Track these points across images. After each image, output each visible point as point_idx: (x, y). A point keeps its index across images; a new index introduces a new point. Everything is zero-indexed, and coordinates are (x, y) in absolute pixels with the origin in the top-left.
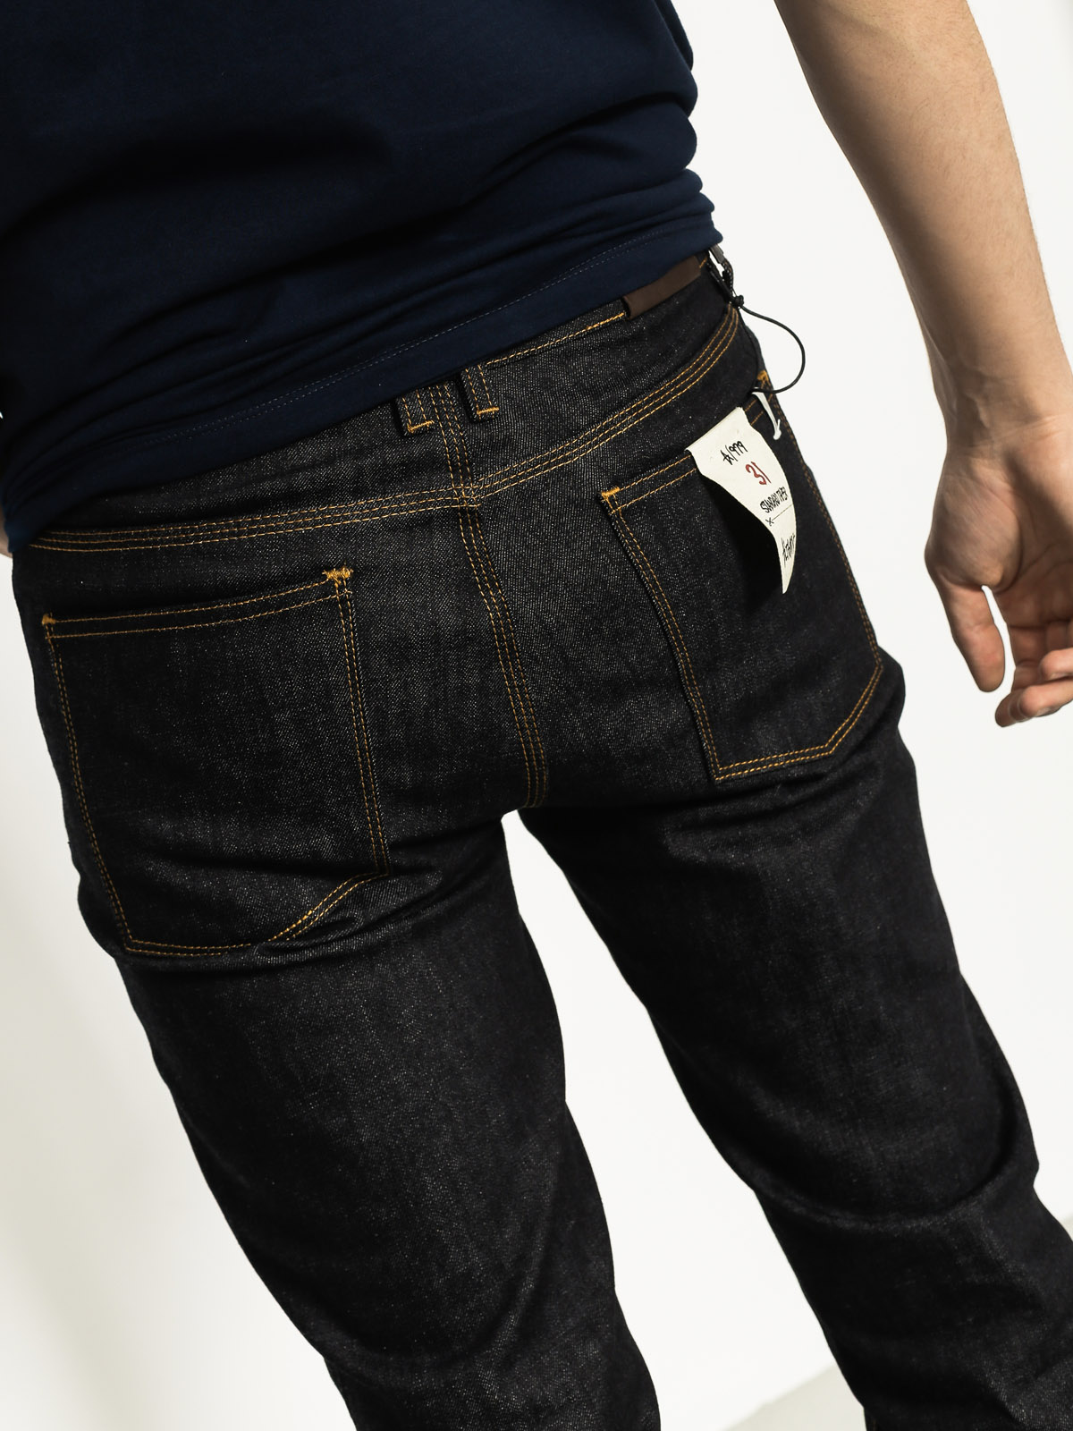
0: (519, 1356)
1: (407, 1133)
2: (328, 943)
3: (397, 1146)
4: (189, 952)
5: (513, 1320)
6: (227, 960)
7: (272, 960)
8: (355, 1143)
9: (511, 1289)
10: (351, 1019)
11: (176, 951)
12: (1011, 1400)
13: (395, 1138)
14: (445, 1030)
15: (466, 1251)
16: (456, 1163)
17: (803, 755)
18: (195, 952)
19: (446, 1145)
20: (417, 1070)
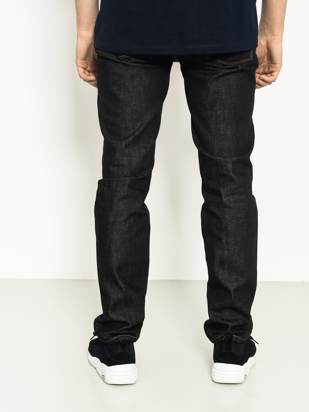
0: (131, 144)
1: (128, 99)
2: (128, 62)
3: (126, 101)
4: (106, 54)
5: (132, 137)
6: (111, 57)
7: (117, 60)
8: (119, 97)
9: (134, 132)
10: (126, 76)
11: (105, 53)
12: (224, 196)
13: (126, 99)
14: (141, 86)
15: (130, 123)
16: (134, 108)
17: (224, 63)
18: (107, 55)
19: (134, 104)
20: (134, 90)
